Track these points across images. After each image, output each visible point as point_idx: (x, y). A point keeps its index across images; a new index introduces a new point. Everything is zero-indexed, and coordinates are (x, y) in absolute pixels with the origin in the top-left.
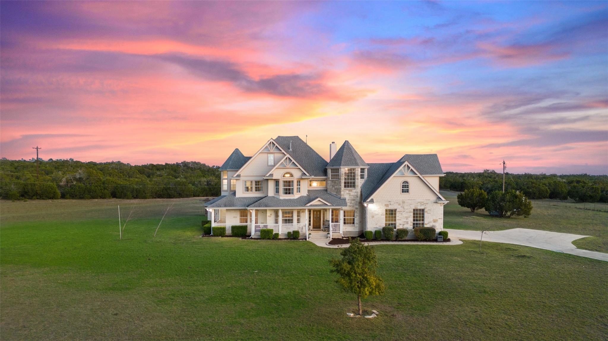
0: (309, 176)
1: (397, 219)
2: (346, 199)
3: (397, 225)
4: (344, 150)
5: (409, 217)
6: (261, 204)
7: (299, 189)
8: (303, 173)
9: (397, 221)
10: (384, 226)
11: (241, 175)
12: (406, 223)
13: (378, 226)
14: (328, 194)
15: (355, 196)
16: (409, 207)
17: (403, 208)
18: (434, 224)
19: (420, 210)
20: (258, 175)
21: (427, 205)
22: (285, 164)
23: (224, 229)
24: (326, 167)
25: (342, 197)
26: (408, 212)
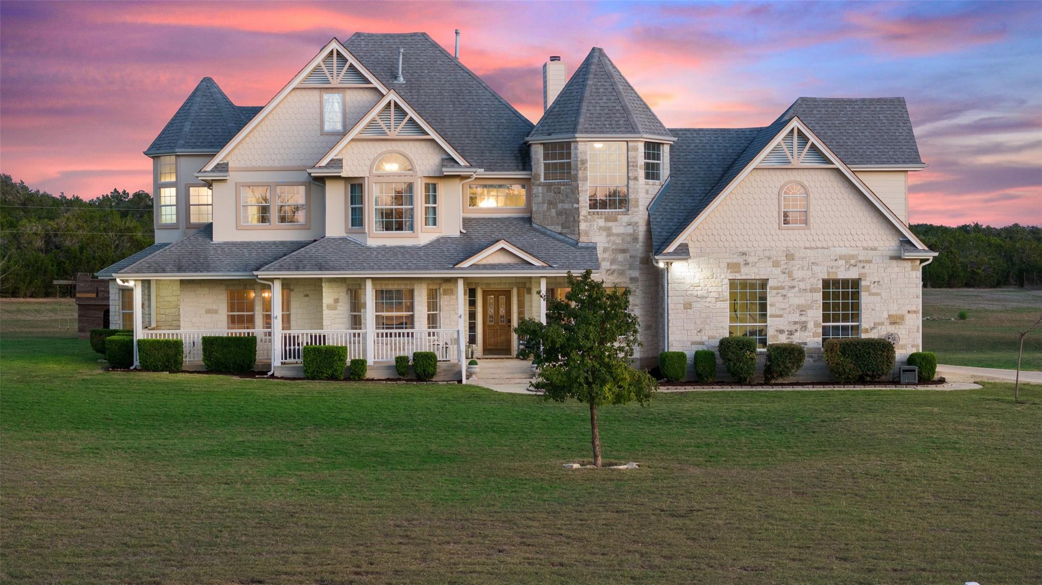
0: (466, 167)
1: (768, 313)
2: (595, 248)
3: (770, 332)
4: (587, 79)
5: (810, 307)
6: (301, 261)
7: (431, 211)
8: (445, 157)
9: (768, 319)
10: (728, 336)
11: (230, 165)
12: (798, 326)
13: (705, 338)
14: (536, 230)
15: (629, 239)
16: (809, 273)
17: (790, 274)
18: (891, 329)
19: (845, 282)
20: (289, 164)
21: (867, 266)
22: (383, 126)
23: (177, 346)
24: (527, 139)
25: (583, 239)
26: (805, 290)
